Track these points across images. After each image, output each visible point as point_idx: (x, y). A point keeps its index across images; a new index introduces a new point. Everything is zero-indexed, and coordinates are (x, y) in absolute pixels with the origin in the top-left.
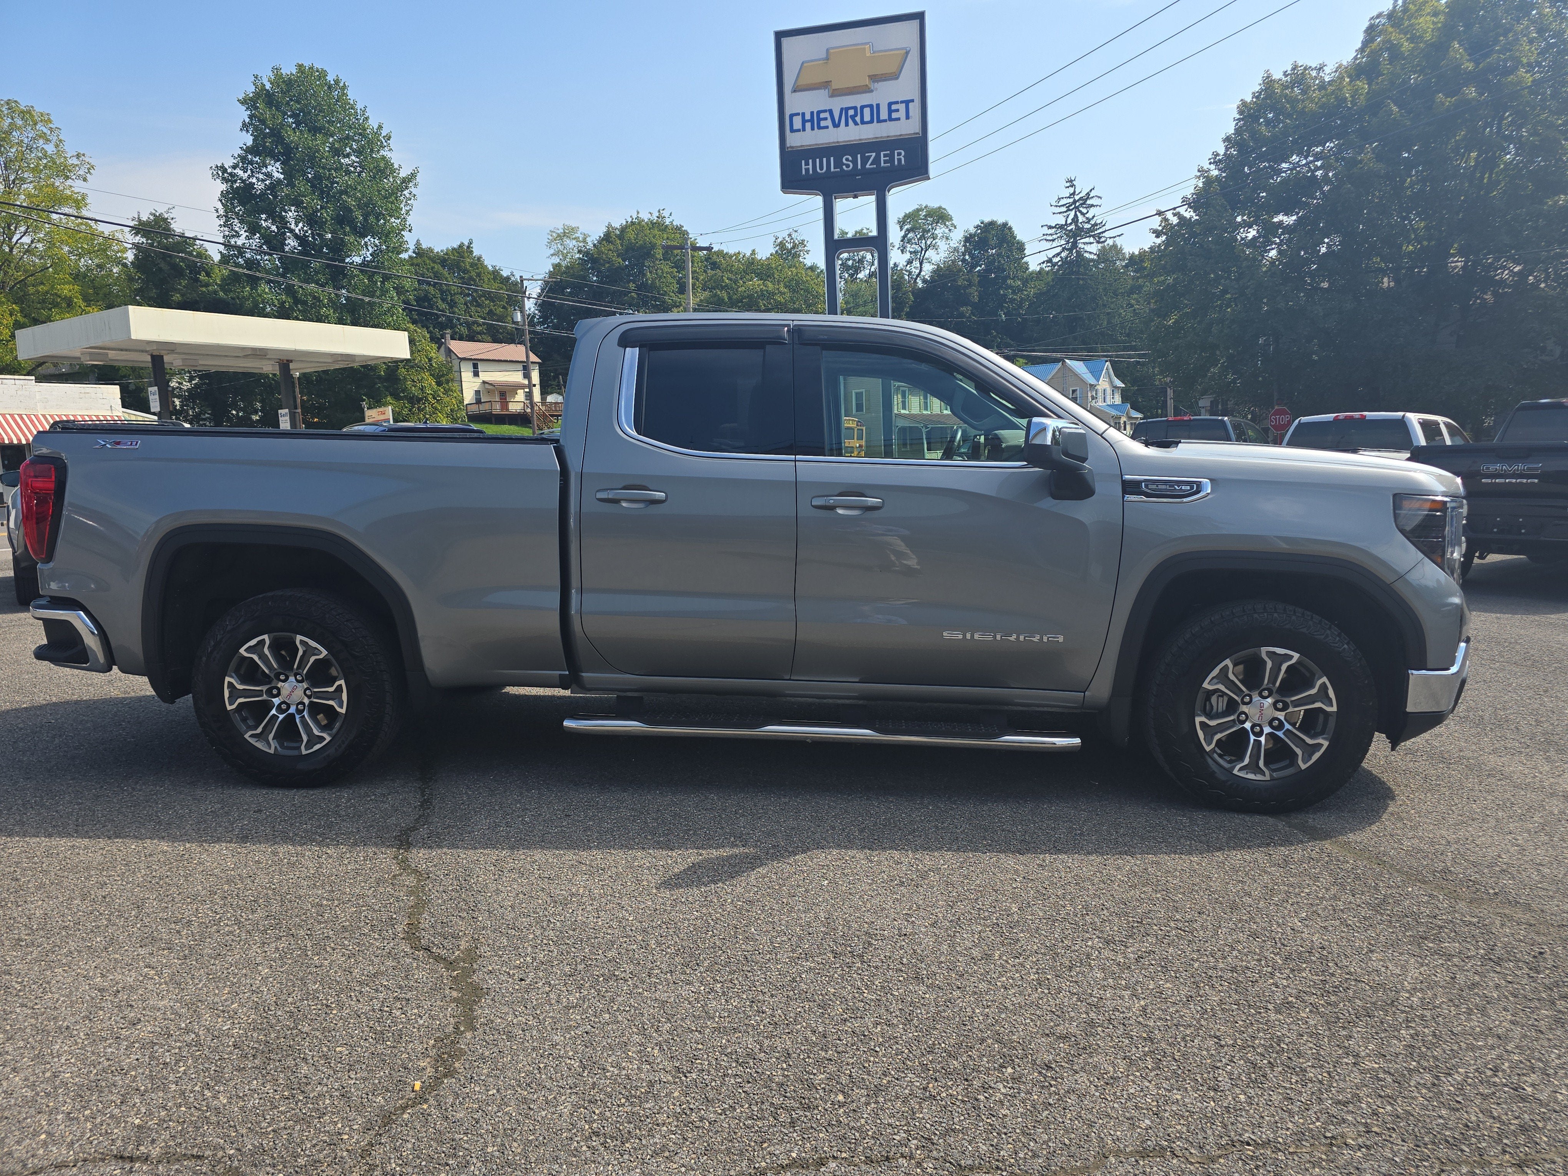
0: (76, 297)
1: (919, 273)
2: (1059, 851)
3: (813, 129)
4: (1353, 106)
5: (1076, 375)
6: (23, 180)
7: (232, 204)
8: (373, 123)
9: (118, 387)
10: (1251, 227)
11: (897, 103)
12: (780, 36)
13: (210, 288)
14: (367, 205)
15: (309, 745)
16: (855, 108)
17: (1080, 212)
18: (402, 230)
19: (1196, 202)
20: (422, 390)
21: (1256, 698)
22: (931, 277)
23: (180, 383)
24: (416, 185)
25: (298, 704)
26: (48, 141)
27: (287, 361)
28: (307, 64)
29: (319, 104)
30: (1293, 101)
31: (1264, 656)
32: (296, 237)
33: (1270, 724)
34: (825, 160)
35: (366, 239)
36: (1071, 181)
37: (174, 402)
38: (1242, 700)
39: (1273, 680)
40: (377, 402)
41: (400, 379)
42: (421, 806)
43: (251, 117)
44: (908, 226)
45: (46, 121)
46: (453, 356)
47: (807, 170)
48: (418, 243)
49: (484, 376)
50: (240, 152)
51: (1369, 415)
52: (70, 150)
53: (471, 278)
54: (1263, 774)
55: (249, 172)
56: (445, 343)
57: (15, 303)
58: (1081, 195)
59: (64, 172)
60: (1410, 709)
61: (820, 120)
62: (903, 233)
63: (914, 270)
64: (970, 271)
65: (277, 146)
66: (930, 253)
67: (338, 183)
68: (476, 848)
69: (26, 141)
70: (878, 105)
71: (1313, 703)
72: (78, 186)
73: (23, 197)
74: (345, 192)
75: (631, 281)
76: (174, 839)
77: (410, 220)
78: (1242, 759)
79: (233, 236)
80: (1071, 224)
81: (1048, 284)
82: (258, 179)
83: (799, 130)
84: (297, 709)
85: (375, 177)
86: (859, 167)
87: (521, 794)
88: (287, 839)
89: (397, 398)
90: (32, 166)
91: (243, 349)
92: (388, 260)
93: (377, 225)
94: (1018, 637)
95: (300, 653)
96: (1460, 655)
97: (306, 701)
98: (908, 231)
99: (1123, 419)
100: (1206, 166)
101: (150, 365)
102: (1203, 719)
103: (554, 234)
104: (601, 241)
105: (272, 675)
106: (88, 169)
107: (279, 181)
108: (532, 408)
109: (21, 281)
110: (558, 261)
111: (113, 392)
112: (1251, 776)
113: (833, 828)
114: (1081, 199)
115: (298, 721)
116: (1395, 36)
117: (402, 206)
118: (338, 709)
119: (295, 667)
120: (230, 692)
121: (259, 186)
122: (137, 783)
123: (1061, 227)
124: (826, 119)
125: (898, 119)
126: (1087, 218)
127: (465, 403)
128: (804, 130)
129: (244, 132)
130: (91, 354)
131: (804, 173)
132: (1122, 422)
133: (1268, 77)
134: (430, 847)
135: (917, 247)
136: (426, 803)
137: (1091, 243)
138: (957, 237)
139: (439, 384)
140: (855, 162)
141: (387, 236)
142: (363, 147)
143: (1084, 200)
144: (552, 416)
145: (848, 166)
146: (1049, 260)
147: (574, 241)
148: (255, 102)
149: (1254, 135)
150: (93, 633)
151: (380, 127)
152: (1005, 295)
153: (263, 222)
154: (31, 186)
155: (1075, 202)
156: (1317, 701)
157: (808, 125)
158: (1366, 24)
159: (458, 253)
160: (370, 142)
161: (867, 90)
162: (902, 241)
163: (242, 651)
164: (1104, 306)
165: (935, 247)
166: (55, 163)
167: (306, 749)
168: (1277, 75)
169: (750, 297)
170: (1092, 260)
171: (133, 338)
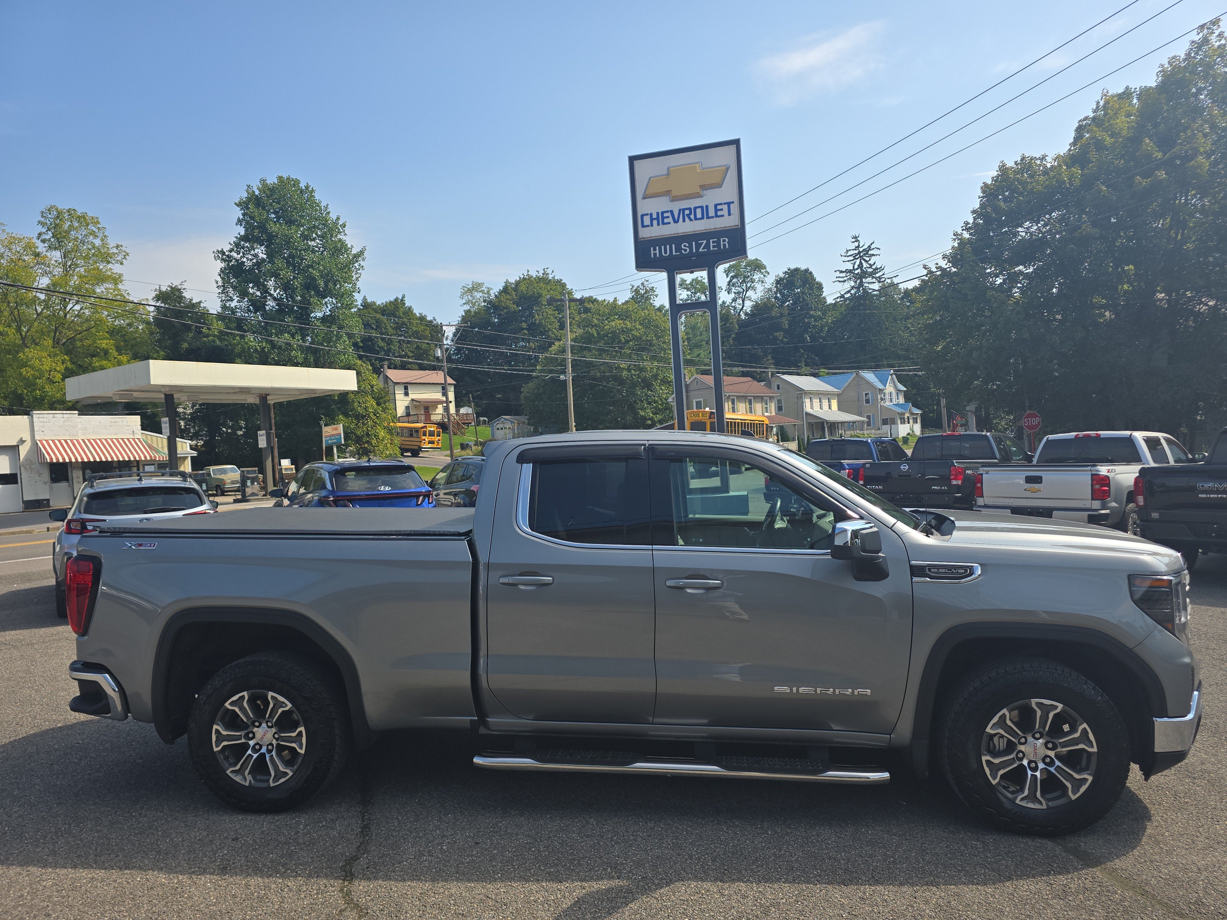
0: (111, 349)
1: (742, 309)
2: (877, 882)
3: (658, 224)
4: (1071, 186)
5: (869, 383)
6: (77, 266)
7: (228, 277)
8: (333, 216)
9: (139, 417)
10: (998, 277)
11: (721, 204)
12: (632, 160)
13: (210, 338)
14: (327, 275)
15: (276, 779)
16: (690, 209)
17: (864, 260)
18: (354, 292)
19: (954, 258)
20: (366, 409)
21: (1030, 739)
22: (751, 311)
23: (185, 409)
24: (363, 260)
25: (268, 745)
26: (96, 237)
27: (266, 394)
28: (285, 176)
29: (294, 204)
30: (1024, 183)
31: (1034, 706)
32: (275, 299)
33: (1043, 760)
34: (668, 246)
35: (326, 300)
36: (856, 238)
37: (180, 423)
38: (1019, 740)
39: (1043, 724)
40: (332, 421)
41: (349, 402)
42: (362, 832)
43: (244, 215)
44: (732, 274)
45: (95, 223)
46: (390, 382)
47: (655, 254)
48: (365, 298)
49: (412, 396)
50: (235, 239)
51: (1104, 433)
52: (111, 243)
53: (404, 323)
54: (1041, 803)
55: (241, 254)
56: (383, 372)
57: (66, 354)
58: (864, 248)
59: (107, 258)
60: (1157, 750)
61: (663, 218)
62: (728, 279)
63: (738, 306)
64: (781, 306)
65: (262, 235)
66: (750, 293)
67: (306, 260)
68: (405, 880)
69: (80, 237)
70: (707, 206)
71: (1077, 744)
72: (116, 268)
73: (76, 277)
74: (311, 266)
75: (523, 321)
76: (170, 870)
77: (359, 284)
78: (1022, 790)
79: (228, 300)
80: (857, 269)
81: (841, 313)
82: (247, 259)
83: (648, 226)
84: (267, 749)
85: (333, 255)
86: (694, 251)
87: (440, 818)
88: (258, 871)
89: (346, 415)
90: (84, 255)
91: (233, 388)
92: (342, 314)
93: (334, 288)
94: (834, 691)
95: (271, 705)
96: (1194, 704)
97: (274, 742)
98: (733, 277)
99: (907, 415)
100: (960, 231)
101: (163, 401)
102: (988, 758)
103: (466, 289)
104: (501, 292)
105: (249, 723)
106: (125, 256)
107: (263, 260)
108: (449, 419)
109: (71, 338)
110: (469, 308)
111: (136, 420)
112: (1031, 805)
113: (691, 857)
114: (864, 250)
115: (268, 759)
116: (1099, 134)
117: (353, 274)
118: (299, 750)
119: (267, 716)
120: (217, 737)
121: (248, 264)
122: (142, 808)
123: (850, 271)
124: (668, 217)
125: (723, 216)
126: (870, 264)
127: (399, 415)
128: (652, 225)
129: (239, 226)
130: (120, 394)
131: (652, 256)
132: (906, 417)
133: (1003, 166)
134: (369, 879)
135: (739, 289)
136: (365, 829)
137: (874, 283)
138: (770, 280)
139: (378, 404)
140: (691, 247)
141: (342, 297)
142: (325, 233)
143: (867, 251)
144: (464, 424)
145: (685, 250)
146: (842, 296)
147: (480, 293)
148: (247, 205)
149: (996, 209)
150: (114, 690)
151: (338, 219)
152: (809, 323)
153: (250, 289)
154: (82, 270)
155: (859, 253)
156: (1081, 743)
157: (655, 222)
158: (1076, 125)
159: (394, 305)
160: (331, 230)
161: (698, 196)
162: (728, 285)
163: (227, 704)
164: (887, 329)
165: (754, 289)
166: (101, 252)
167: (274, 782)
168: (1010, 164)
169: (613, 333)
170: (875, 295)
171: (152, 383)
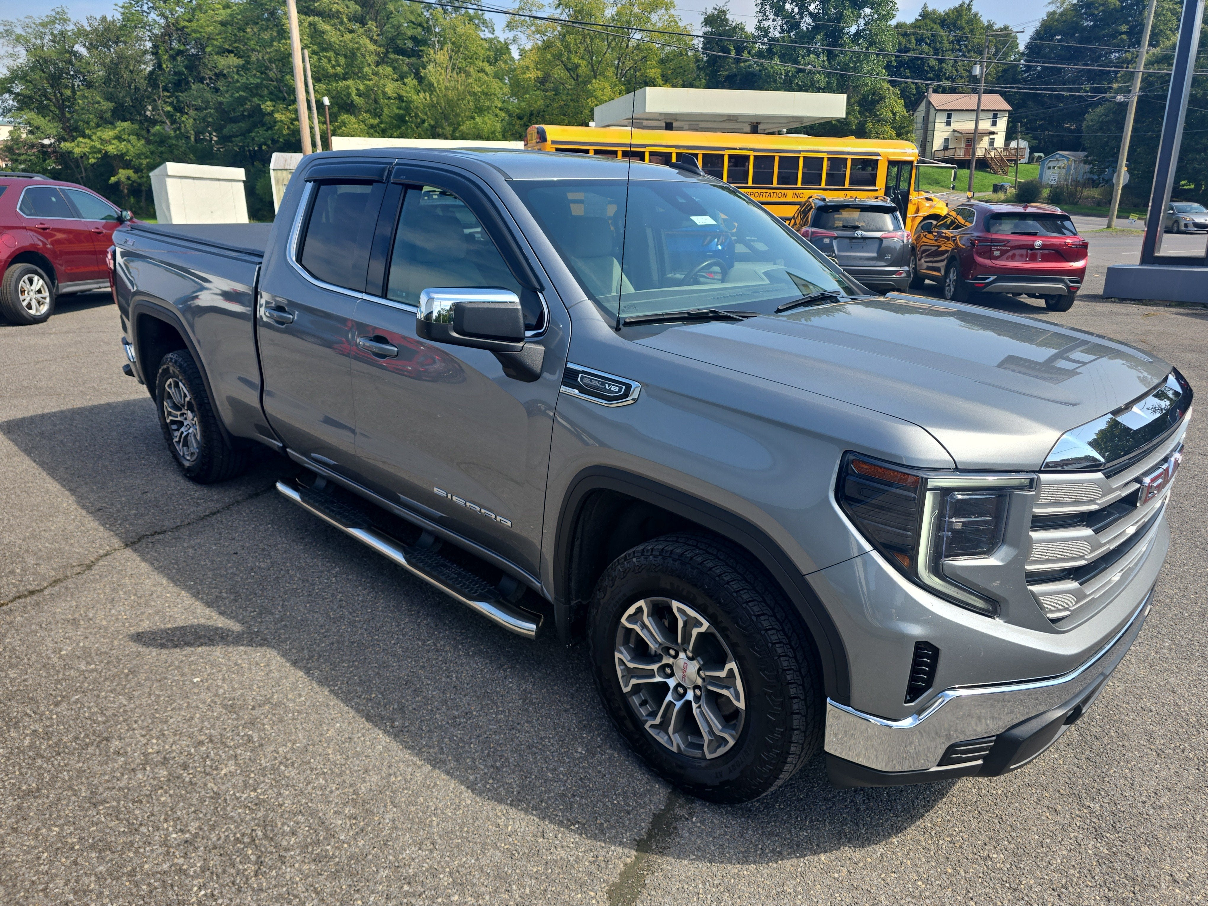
21: (682, 655)
27: (756, 123)
31: (675, 611)
32: (811, 15)
35: (862, 11)
38: (665, 651)
39: (687, 642)
46: (930, 109)
53: (965, 35)
54: (671, 742)
56: (927, 97)
71: (723, 688)
79: (764, 20)
94: (481, 511)
102: (622, 656)
112: (661, 739)
120: (167, 412)
127: (935, 148)
141: (879, 6)
144: (1010, 160)
156: (727, 688)
159: (958, 12)
163: (166, 387)
171: (647, 111)
